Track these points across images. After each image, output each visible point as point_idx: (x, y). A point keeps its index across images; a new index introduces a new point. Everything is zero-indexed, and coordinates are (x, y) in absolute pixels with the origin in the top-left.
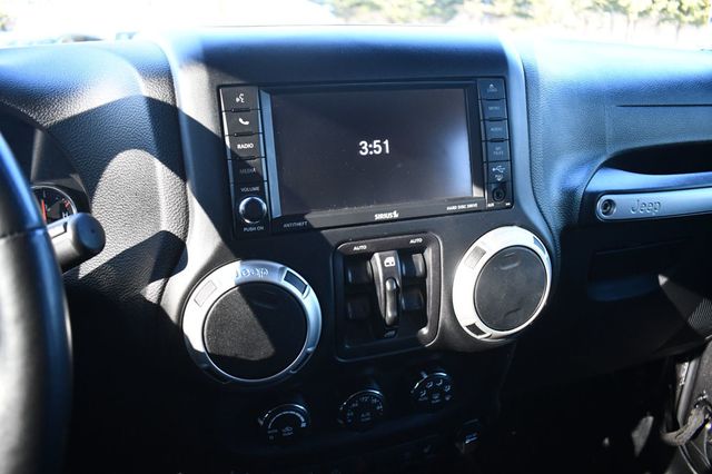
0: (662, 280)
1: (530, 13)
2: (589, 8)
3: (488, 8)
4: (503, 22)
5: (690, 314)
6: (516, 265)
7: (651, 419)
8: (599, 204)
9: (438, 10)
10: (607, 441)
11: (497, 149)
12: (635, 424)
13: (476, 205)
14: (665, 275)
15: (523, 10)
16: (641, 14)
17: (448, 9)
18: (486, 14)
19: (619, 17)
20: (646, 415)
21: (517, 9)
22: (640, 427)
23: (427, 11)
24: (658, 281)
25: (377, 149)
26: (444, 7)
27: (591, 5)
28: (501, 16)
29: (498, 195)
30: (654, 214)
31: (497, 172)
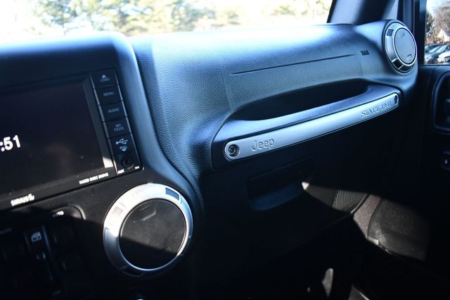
0: (305, 186)
1: (238, 21)
2: (273, 14)
3: (213, 22)
4: (223, 28)
5: (333, 202)
6: (154, 214)
7: (331, 270)
8: (226, 149)
9: (183, 26)
10: (309, 289)
11: (117, 126)
12: (322, 276)
13: (107, 175)
14: (306, 182)
15: (234, 20)
16: (303, 13)
17: (189, 25)
18: (213, 25)
19: (289, 17)
20: (327, 269)
21: (231, 20)
22: (327, 276)
23: (176, 28)
24: (302, 187)
25: (8, 145)
26: (186, 24)
27: (273, 12)
28: (222, 25)
29: (126, 162)
30: (270, 149)
31: (121, 145)
